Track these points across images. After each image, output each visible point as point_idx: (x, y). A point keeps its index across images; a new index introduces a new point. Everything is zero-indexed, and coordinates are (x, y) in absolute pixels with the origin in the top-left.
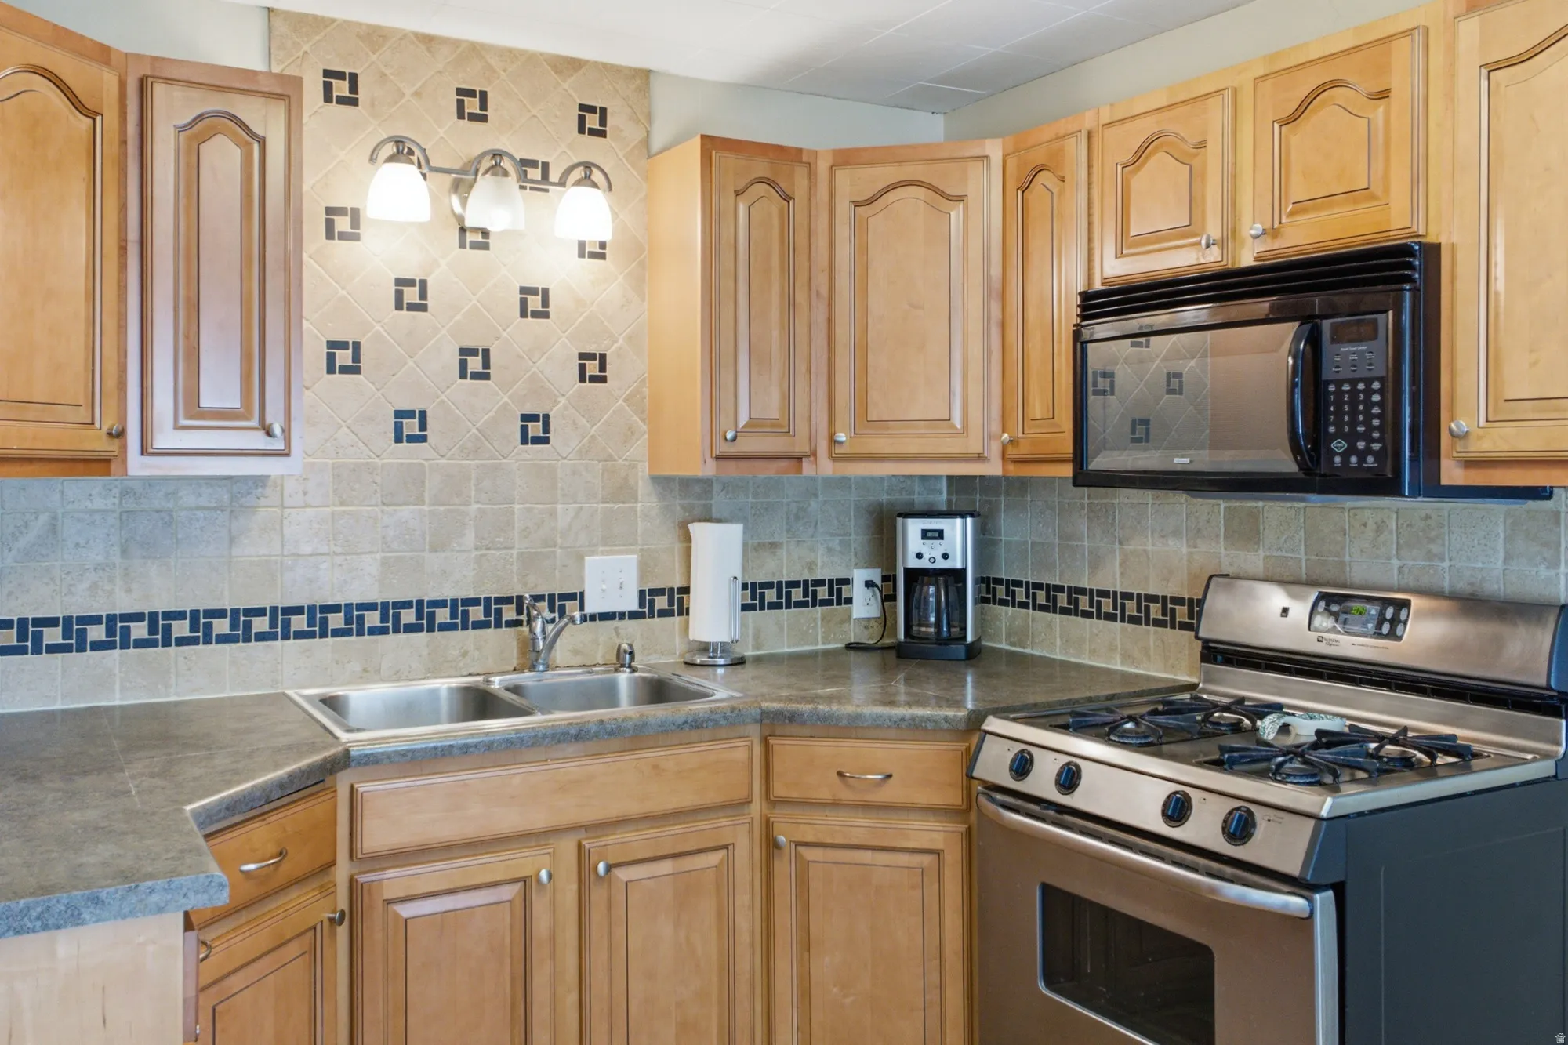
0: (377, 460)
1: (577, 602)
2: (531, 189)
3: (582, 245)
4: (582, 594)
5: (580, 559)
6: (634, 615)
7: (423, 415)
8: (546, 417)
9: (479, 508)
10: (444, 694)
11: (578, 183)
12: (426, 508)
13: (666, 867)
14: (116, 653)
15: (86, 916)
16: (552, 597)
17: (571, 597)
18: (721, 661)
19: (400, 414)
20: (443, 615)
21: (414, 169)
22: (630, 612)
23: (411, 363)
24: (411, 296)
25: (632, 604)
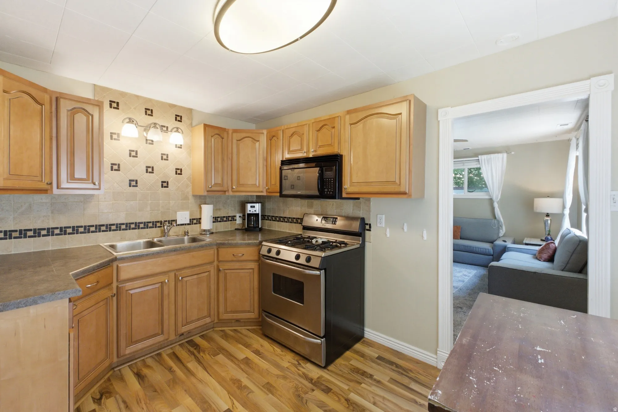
0: (124, 191)
1: (175, 222)
2: (164, 132)
3: (176, 145)
4: (176, 220)
5: (176, 212)
6: (188, 224)
7: (137, 181)
8: (168, 182)
9: (151, 202)
10: (142, 243)
11: (175, 132)
12: (137, 202)
13: (195, 277)
14: (50, 237)
15: (39, 302)
16: (169, 221)
17: (174, 221)
18: (208, 233)
19: (130, 181)
20: (142, 225)
21: (134, 125)
23: (133, 169)
24: (133, 154)
25: (188, 222)
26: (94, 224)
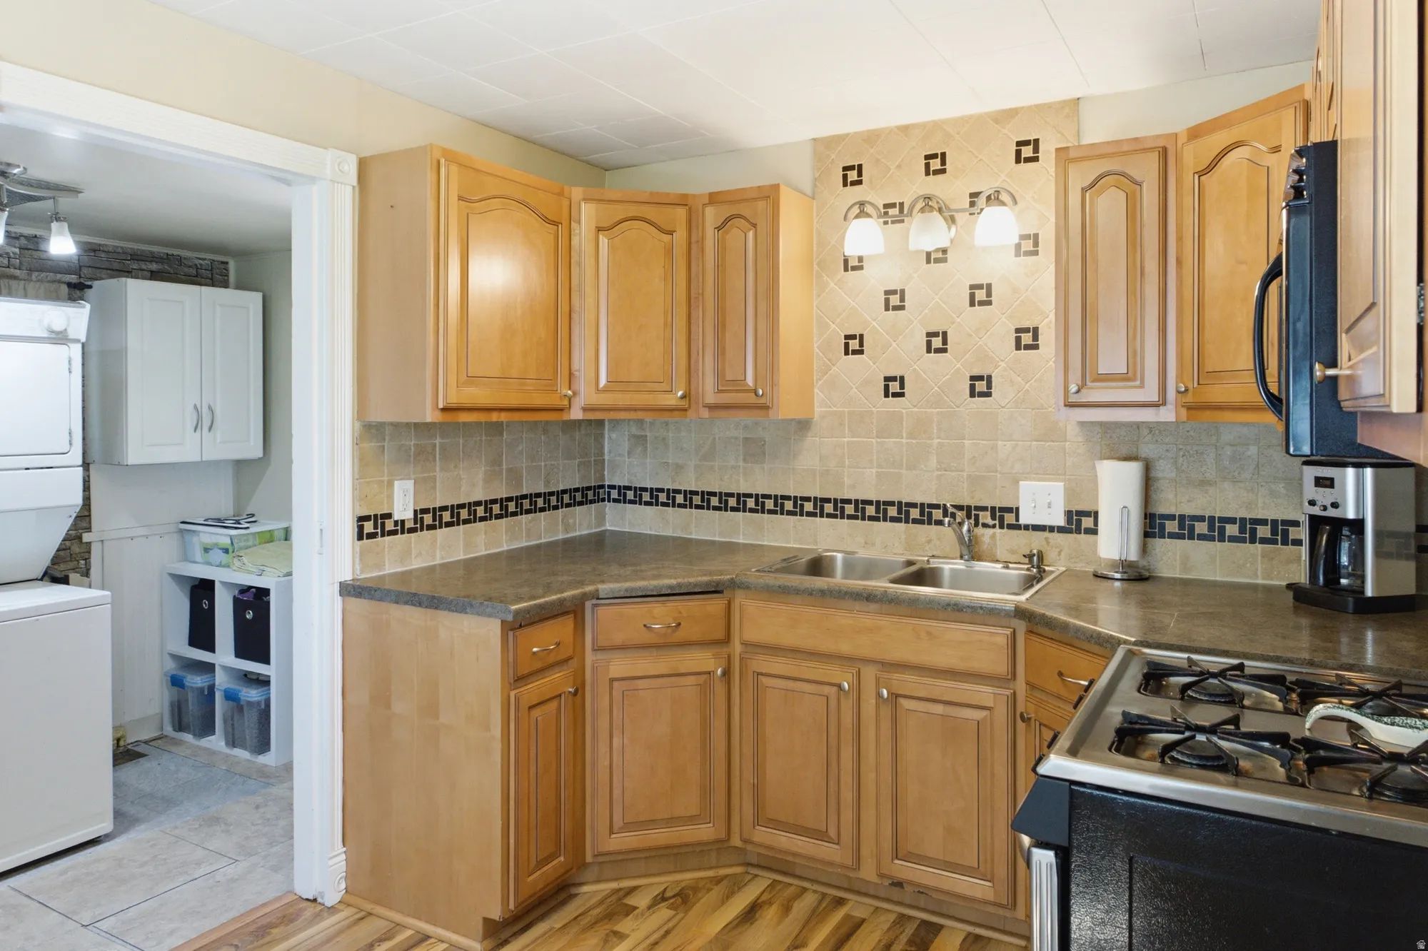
0: (873, 409)
1: (1014, 514)
4: (1017, 509)
5: (1016, 482)
6: (1061, 530)
7: (902, 378)
8: (989, 378)
9: (939, 443)
12: (904, 441)
16: (993, 509)
17: (1009, 510)
18: (1118, 576)
19: (887, 379)
20: (915, 513)
22: (1058, 527)
23: (894, 344)
24: (894, 301)
25: (1060, 521)
26: (812, 495)
